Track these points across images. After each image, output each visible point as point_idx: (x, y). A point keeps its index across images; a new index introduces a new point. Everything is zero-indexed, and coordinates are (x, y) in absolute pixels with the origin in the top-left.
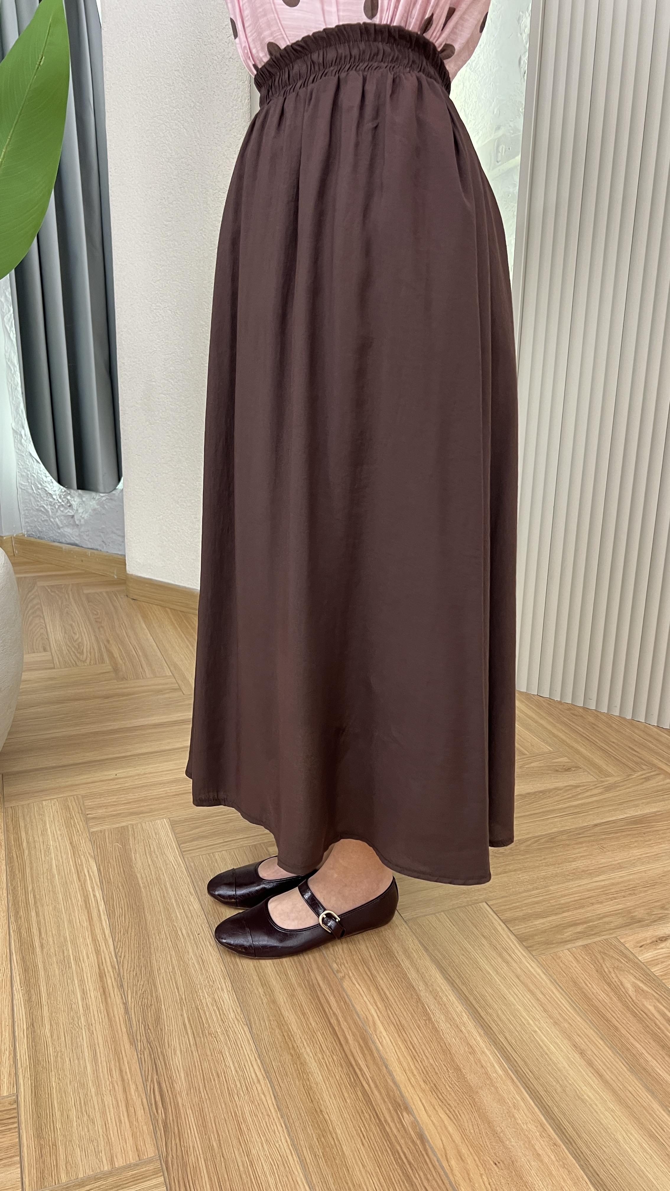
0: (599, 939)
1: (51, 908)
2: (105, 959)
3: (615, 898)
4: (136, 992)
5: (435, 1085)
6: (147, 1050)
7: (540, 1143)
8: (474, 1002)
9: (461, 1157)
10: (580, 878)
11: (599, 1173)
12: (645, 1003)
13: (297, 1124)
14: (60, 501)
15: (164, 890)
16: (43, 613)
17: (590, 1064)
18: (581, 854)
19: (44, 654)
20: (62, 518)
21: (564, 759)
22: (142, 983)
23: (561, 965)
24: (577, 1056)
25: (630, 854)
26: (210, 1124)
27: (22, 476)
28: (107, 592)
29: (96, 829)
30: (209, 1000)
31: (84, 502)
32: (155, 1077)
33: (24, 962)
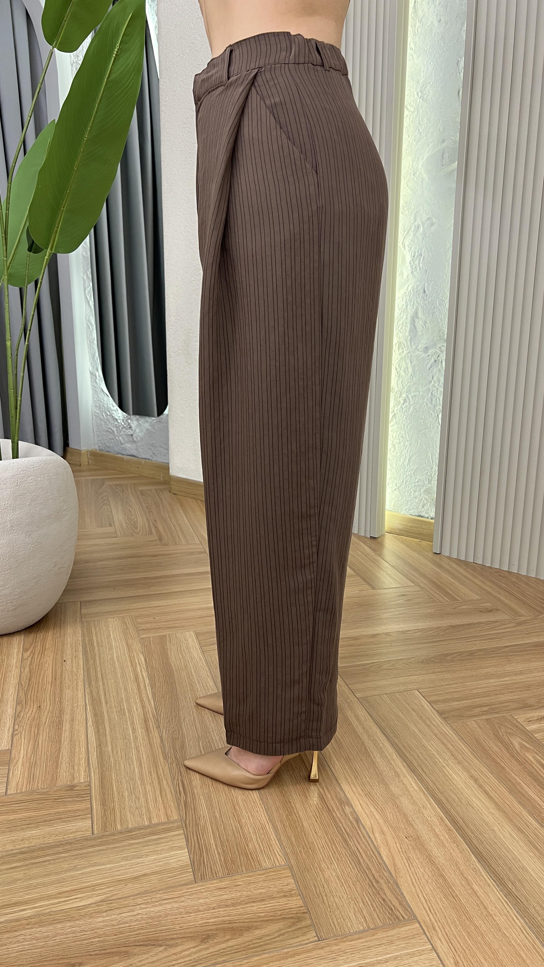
0: (498, 715)
1: (112, 681)
2: (148, 711)
3: (514, 692)
4: (169, 730)
5: (369, 792)
6: (175, 763)
7: (439, 829)
8: (402, 748)
9: (382, 832)
10: (489, 679)
11: (478, 848)
12: (527, 755)
13: (273, 808)
14: (123, 424)
15: (190, 673)
16: (109, 502)
17: (481, 786)
18: (493, 664)
19: (110, 528)
20: (124, 436)
21: (489, 604)
22: (173, 726)
23: (468, 730)
24: (472, 782)
25: (530, 666)
26: (215, 804)
27: (96, 406)
28: (155, 489)
29: (145, 636)
30: (217, 738)
31: (140, 424)
32: (180, 778)
33: (94, 710)
